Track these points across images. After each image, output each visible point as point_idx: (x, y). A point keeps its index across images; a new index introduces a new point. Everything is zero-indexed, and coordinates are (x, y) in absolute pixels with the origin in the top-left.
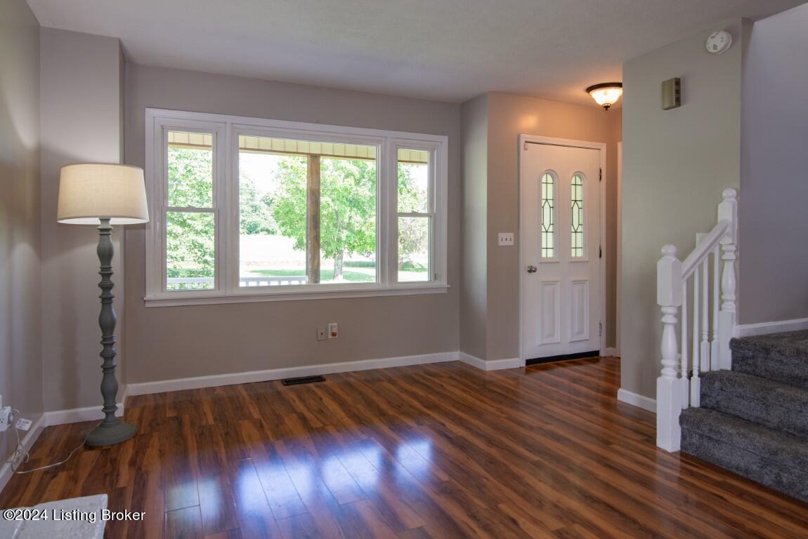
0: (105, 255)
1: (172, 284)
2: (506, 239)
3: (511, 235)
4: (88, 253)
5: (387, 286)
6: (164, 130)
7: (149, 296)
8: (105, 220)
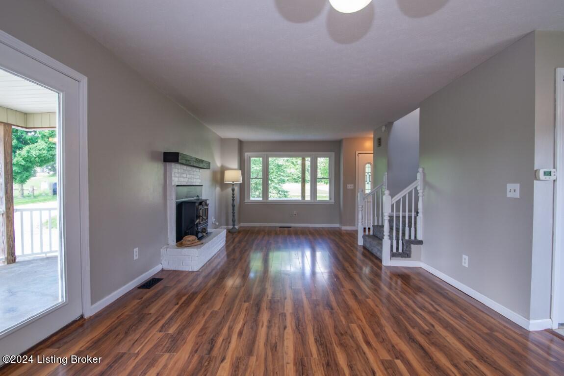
0: (233, 190)
1: (252, 198)
2: (350, 186)
3: (352, 185)
4: (230, 190)
5: (313, 201)
6: (250, 157)
7: (246, 201)
8: (233, 182)
